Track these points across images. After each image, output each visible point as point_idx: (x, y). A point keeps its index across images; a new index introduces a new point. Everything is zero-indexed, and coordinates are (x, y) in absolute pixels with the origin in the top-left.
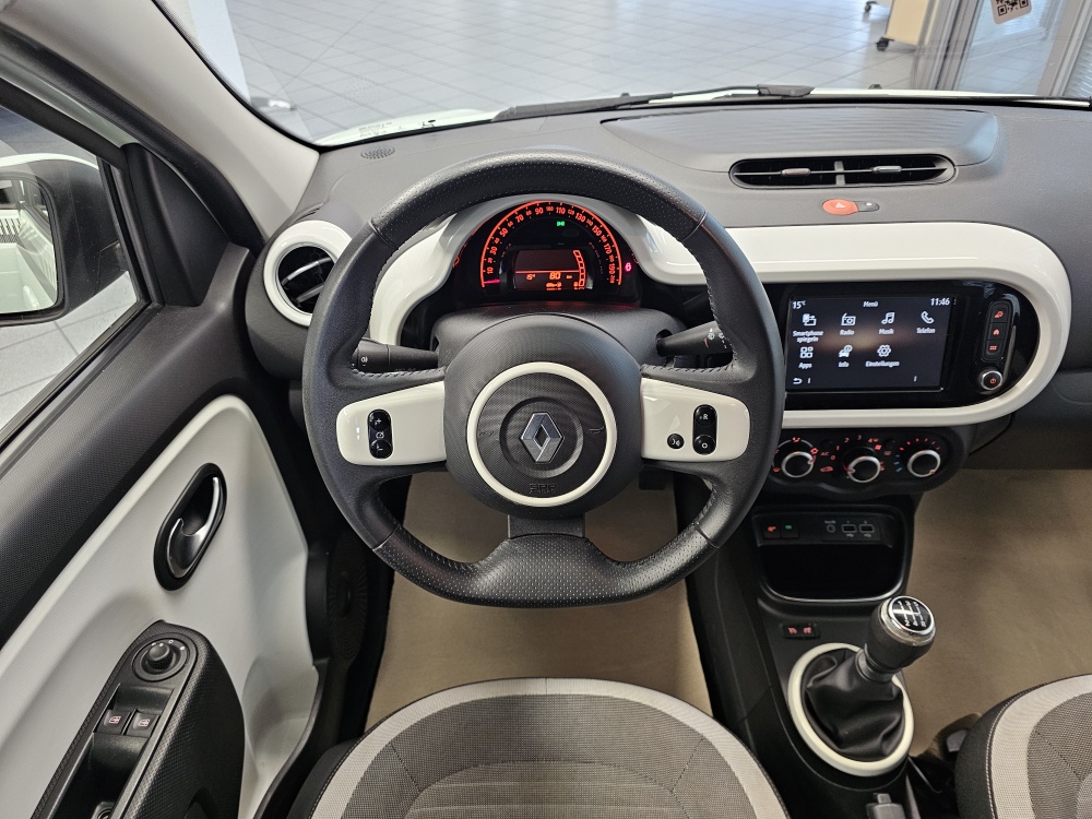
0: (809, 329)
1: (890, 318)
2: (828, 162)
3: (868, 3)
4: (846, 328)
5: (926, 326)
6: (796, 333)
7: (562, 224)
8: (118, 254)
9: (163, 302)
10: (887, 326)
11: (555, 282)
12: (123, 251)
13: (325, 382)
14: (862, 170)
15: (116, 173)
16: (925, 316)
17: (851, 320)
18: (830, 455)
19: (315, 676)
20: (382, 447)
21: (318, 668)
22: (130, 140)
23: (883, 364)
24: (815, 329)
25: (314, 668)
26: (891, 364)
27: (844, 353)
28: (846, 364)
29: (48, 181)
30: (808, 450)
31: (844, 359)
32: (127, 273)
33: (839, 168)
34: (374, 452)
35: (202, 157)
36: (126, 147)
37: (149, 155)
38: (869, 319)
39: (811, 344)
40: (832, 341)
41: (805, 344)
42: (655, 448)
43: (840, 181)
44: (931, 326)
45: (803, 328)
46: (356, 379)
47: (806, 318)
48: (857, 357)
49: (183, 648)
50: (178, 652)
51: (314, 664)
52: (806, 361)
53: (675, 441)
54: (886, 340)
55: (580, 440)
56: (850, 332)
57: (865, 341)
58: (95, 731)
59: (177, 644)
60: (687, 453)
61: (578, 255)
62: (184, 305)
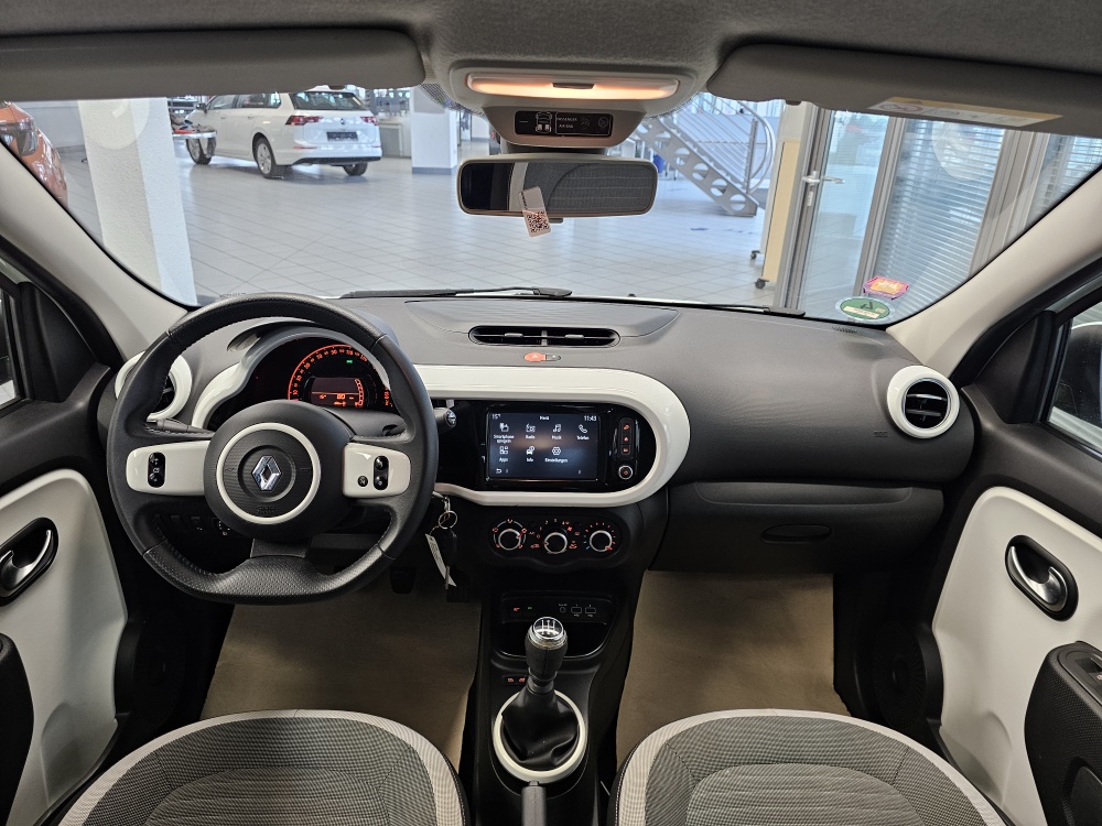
0: (504, 433)
1: (558, 428)
2: (538, 330)
3: (754, 252)
4: (530, 434)
5: (583, 435)
6: (496, 437)
7: (351, 361)
8: (8, 364)
9: (34, 397)
10: (557, 434)
11: (341, 401)
13: (122, 432)
14: (558, 336)
15: (12, 300)
16: (581, 427)
17: (533, 429)
18: (536, 534)
20: (158, 480)
21: (120, 720)
22: (24, 279)
23: (556, 460)
24: (508, 434)
25: (115, 720)
26: (562, 461)
27: (529, 452)
28: (531, 460)
30: (519, 530)
31: (529, 456)
32: (11, 382)
33: (544, 335)
34: (151, 483)
35: (75, 295)
36: (21, 285)
37: (37, 291)
38: (543, 429)
39: (507, 444)
40: (520, 443)
41: (502, 444)
42: (351, 488)
43: (544, 343)
44: (586, 435)
45: (500, 433)
46: (146, 433)
47: (502, 425)
48: (539, 455)
51: (116, 717)
52: (504, 456)
53: (362, 482)
54: (557, 443)
55: (294, 475)
56: (532, 437)
57: (543, 443)
60: (370, 490)
61: (358, 382)
62: (49, 401)
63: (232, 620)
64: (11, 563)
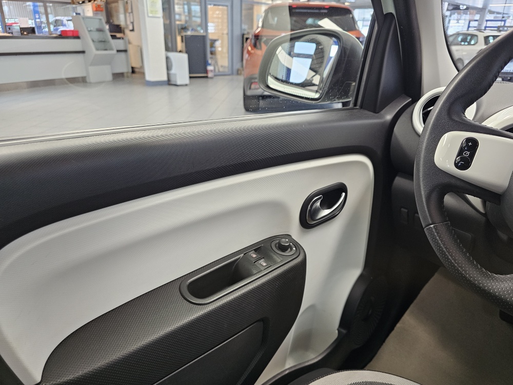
8: (352, 88)
9: (361, 107)
12: (355, 88)
15: (376, 28)
19: (335, 334)
20: (464, 161)
21: (339, 332)
25: (337, 332)
29: (344, 41)
34: (456, 165)
37: (394, 20)
49: (294, 249)
50: (291, 249)
51: (338, 330)
58: (245, 254)
59: (293, 246)
62: (369, 111)
63: (415, 302)
64: (318, 204)
